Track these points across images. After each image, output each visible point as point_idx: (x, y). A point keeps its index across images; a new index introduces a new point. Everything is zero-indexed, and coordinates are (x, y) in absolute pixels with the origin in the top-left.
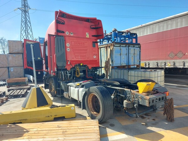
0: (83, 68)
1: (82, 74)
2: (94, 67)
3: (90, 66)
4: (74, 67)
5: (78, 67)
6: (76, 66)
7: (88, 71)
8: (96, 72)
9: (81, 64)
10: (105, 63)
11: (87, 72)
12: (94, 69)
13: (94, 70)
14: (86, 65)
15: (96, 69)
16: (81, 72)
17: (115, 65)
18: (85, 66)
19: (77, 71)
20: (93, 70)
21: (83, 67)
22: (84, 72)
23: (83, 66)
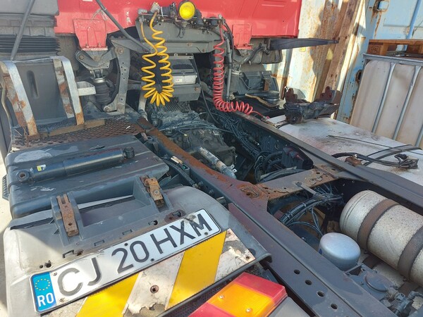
0: (197, 42)
1: (191, 79)
2: (266, 39)
3: (242, 29)
4: (133, 31)
5: (156, 32)
6: (147, 24)
7: (226, 59)
8: (269, 67)
9: (186, 11)
10: (324, 15)
11: (219, 67)
12: (260, 47)
13: (259, 57)
14: (219, 22)
15: (273, 46)
16: (179, 68)
17: (383, 34)
18: (209, 25)
19: (156, 58)
20: (254, 53)
21: (197, 34)
22: (203, 63)
23: (194, 23)
